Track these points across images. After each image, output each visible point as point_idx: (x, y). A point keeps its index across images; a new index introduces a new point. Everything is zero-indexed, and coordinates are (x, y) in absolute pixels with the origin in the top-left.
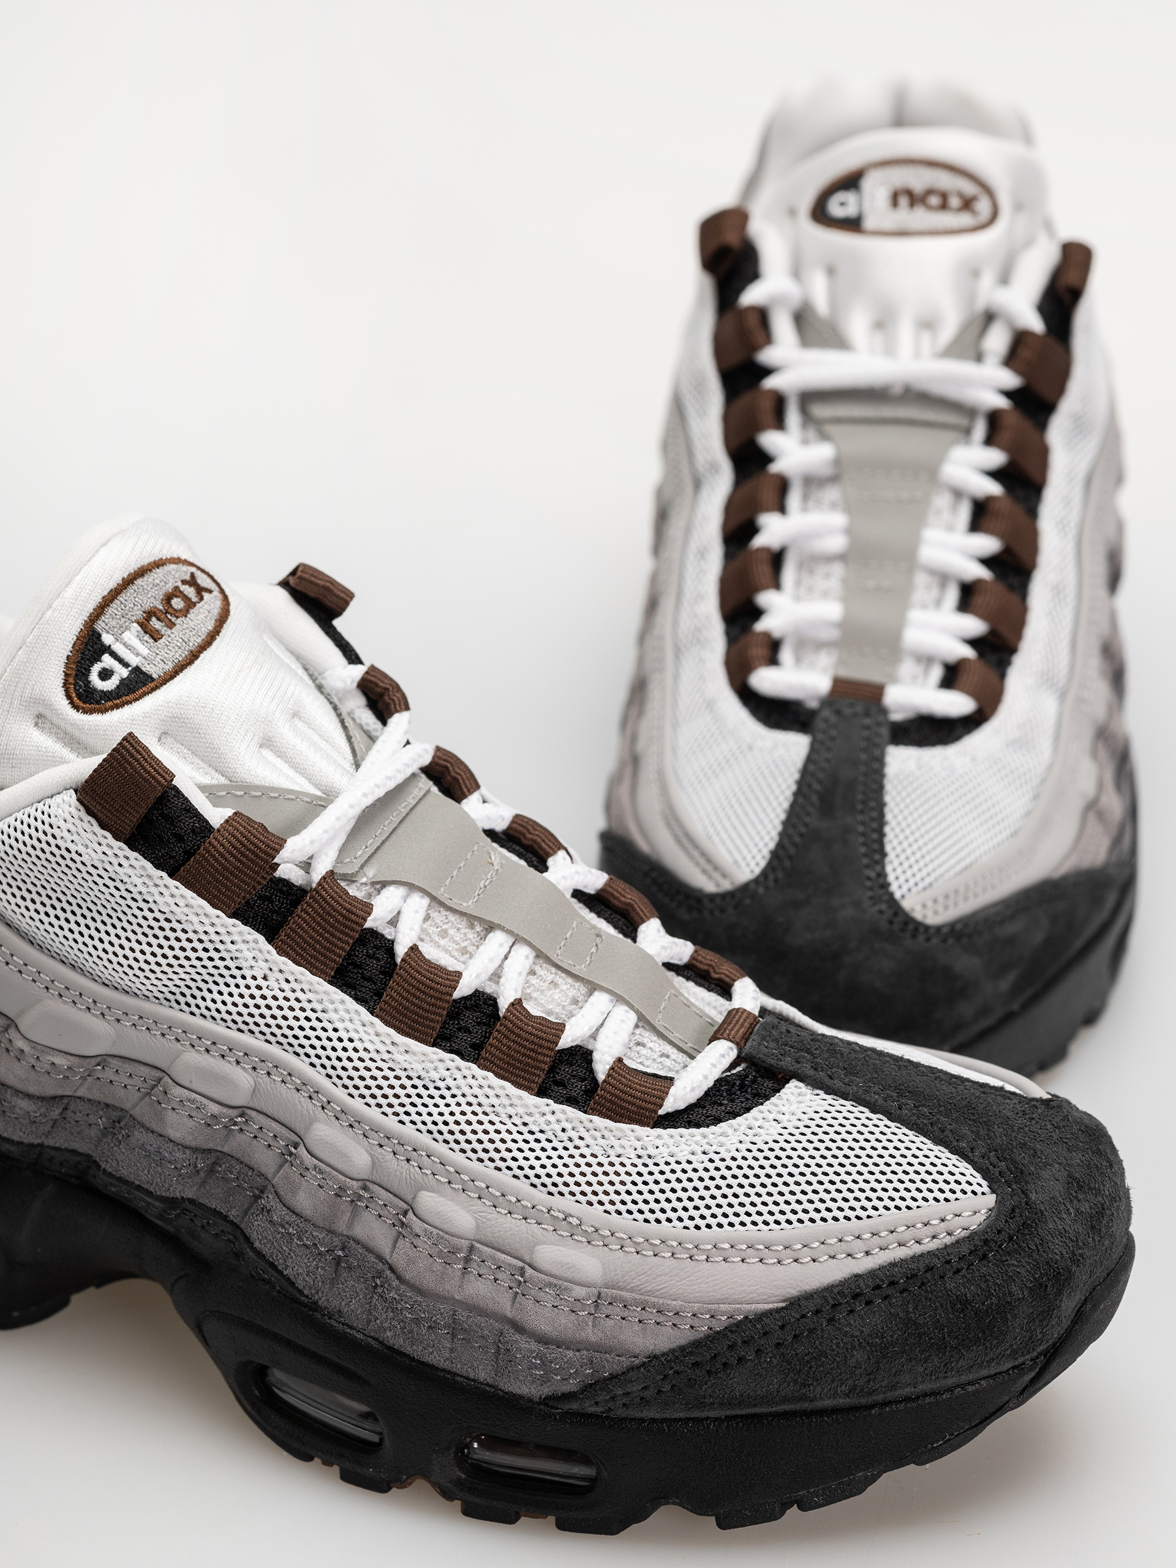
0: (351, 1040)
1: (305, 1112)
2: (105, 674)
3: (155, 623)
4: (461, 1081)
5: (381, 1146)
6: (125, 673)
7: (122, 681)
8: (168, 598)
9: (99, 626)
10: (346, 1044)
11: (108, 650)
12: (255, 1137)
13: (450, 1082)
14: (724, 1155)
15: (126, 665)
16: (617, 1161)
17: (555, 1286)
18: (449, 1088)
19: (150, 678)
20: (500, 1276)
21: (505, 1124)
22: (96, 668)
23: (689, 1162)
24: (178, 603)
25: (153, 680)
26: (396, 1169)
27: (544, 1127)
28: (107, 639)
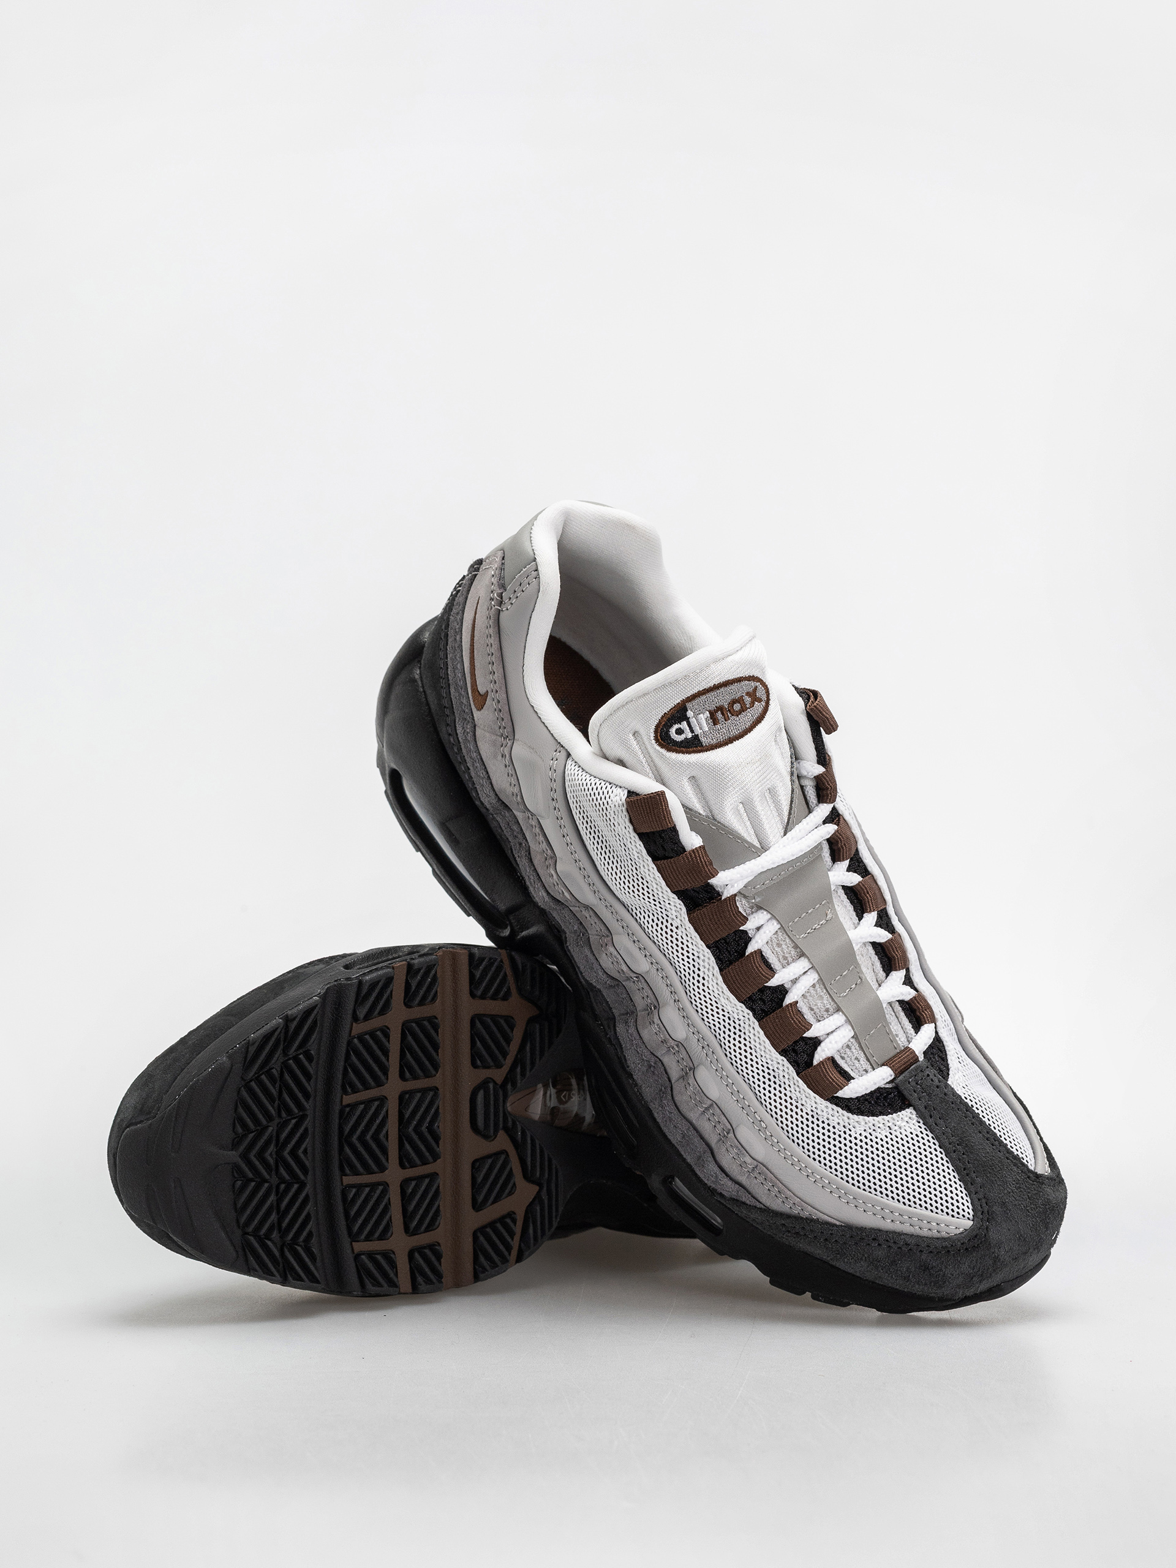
0: (704, 979)
1: (666, 997)
2: (679, 732)
3: (719, 715)
4: (747, 1026)
5: (693, 1033)
6: (690, 735)
7: (686, 739)
8: (734, 702)
9: (689, 705)
10: (701, 979)
11: (687, 720)
12: (639, 989)
13: (741, 1023)
14: (852, 1133)
15: (692, 731)
16: (800, 1107)
17: (739, 1149)
18: (740, 1025)
19: (700, 743)
20: (718, 1126)
21: (757, 1058)
22: (676, 726)
23: (834, 1127)
24: (737, 707)
25: (702, 745)
26: (695, 1048)
27: (776, 1069)
28: (690, 714)
